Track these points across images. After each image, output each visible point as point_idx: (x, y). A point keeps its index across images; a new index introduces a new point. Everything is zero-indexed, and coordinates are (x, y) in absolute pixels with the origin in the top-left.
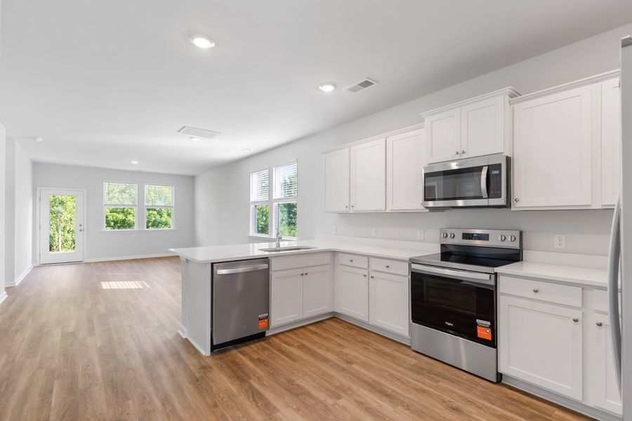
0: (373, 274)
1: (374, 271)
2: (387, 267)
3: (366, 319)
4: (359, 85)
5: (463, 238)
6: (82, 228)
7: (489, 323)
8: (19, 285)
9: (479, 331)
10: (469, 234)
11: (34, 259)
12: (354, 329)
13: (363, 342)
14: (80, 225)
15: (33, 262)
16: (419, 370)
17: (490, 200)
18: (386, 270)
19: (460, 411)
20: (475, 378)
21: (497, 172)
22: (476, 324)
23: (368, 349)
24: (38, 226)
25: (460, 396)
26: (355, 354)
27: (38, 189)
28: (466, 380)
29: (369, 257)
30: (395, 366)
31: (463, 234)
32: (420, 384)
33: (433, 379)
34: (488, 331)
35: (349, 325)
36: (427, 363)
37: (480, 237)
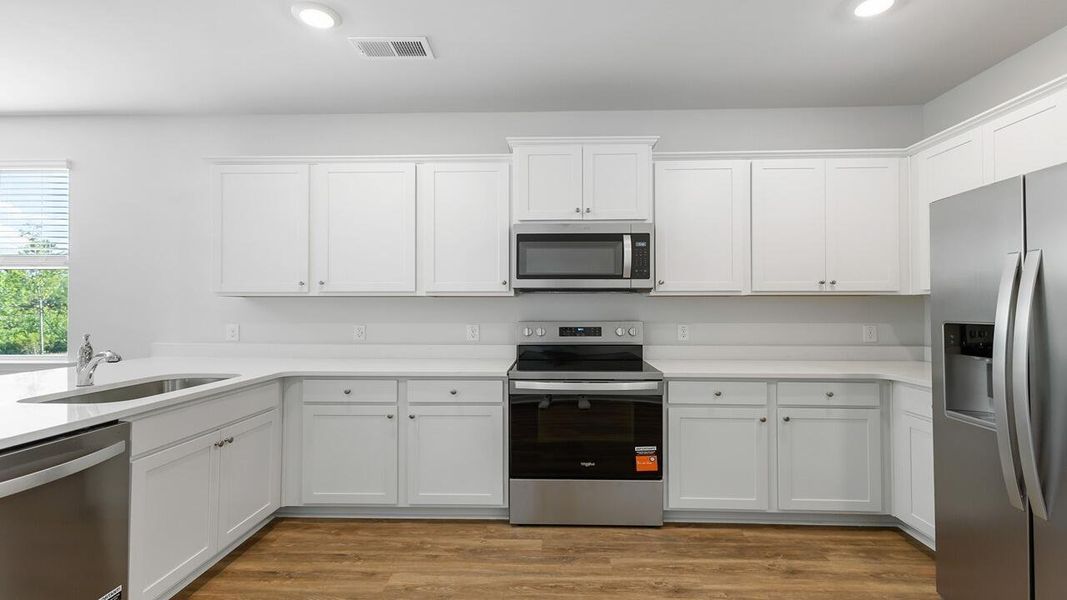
0: (413, 410)
1: (413, 404)
2: (454, 393)
3: (391, 501)
4: (394, 44)
5: (561, 335)
7: (655, 448)
9: (638, 463)
10: (571, 328)
12: (357, 528)
13: (408, 548)
16: (564, 555)
17: (633, 280)
18: (453, 399)
19: (686, 591)
20: (633, 530)
21: (643, 244)
22: (636, 454)
23: (436, 556)
25: (657, 567)
26: (430, 579)
28: (628, 539)
29: (399, 379)
30: (520, 566)
31: (561, 329)
32: (592, 578)
33: (596, 561)
34: (653, 459)
35: (343, 525)
36: (555, 537)
37: (588, 332)
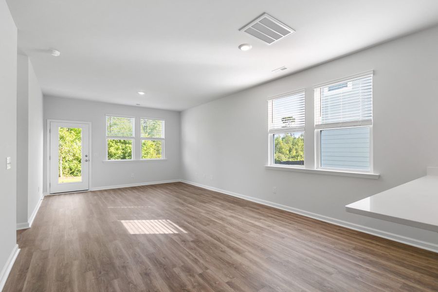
6: (87, 158)
8: (32, 225)
11: (45, 190)
14: (86, 156)
15: (44, 192)
24: (48, 156)
27: (48, 121)
